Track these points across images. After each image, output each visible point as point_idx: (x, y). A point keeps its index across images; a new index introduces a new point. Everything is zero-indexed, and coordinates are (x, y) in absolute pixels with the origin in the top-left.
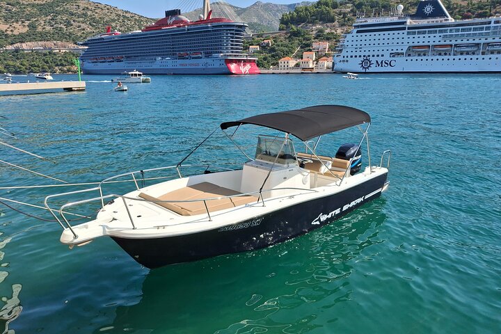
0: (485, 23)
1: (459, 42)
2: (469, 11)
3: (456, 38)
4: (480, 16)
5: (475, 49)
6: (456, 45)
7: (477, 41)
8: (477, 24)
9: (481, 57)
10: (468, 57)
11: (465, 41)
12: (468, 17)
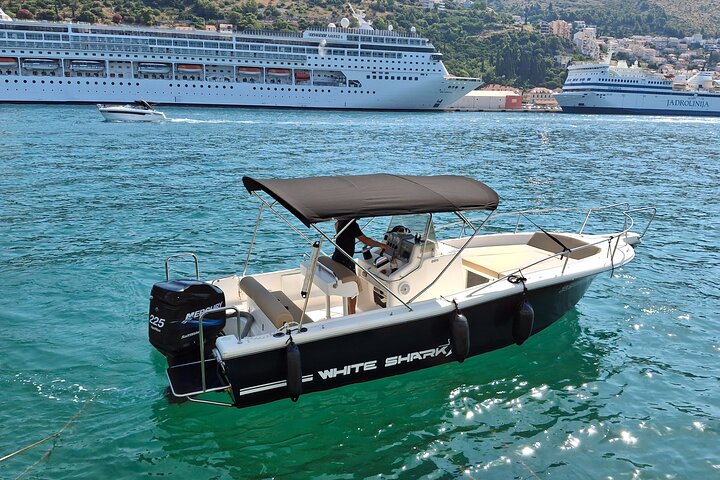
0: (59, 30)
1: (27, 54)
2: (25, 7)
3: (22, 49)
4: (42, 17)
5: (55, 67)
6: (23, 59)
7: (54, 55)
8: (48, 29)
9: (64, 79)
10: (47, 79)
11: (36, 54)
12: (28, 17)
